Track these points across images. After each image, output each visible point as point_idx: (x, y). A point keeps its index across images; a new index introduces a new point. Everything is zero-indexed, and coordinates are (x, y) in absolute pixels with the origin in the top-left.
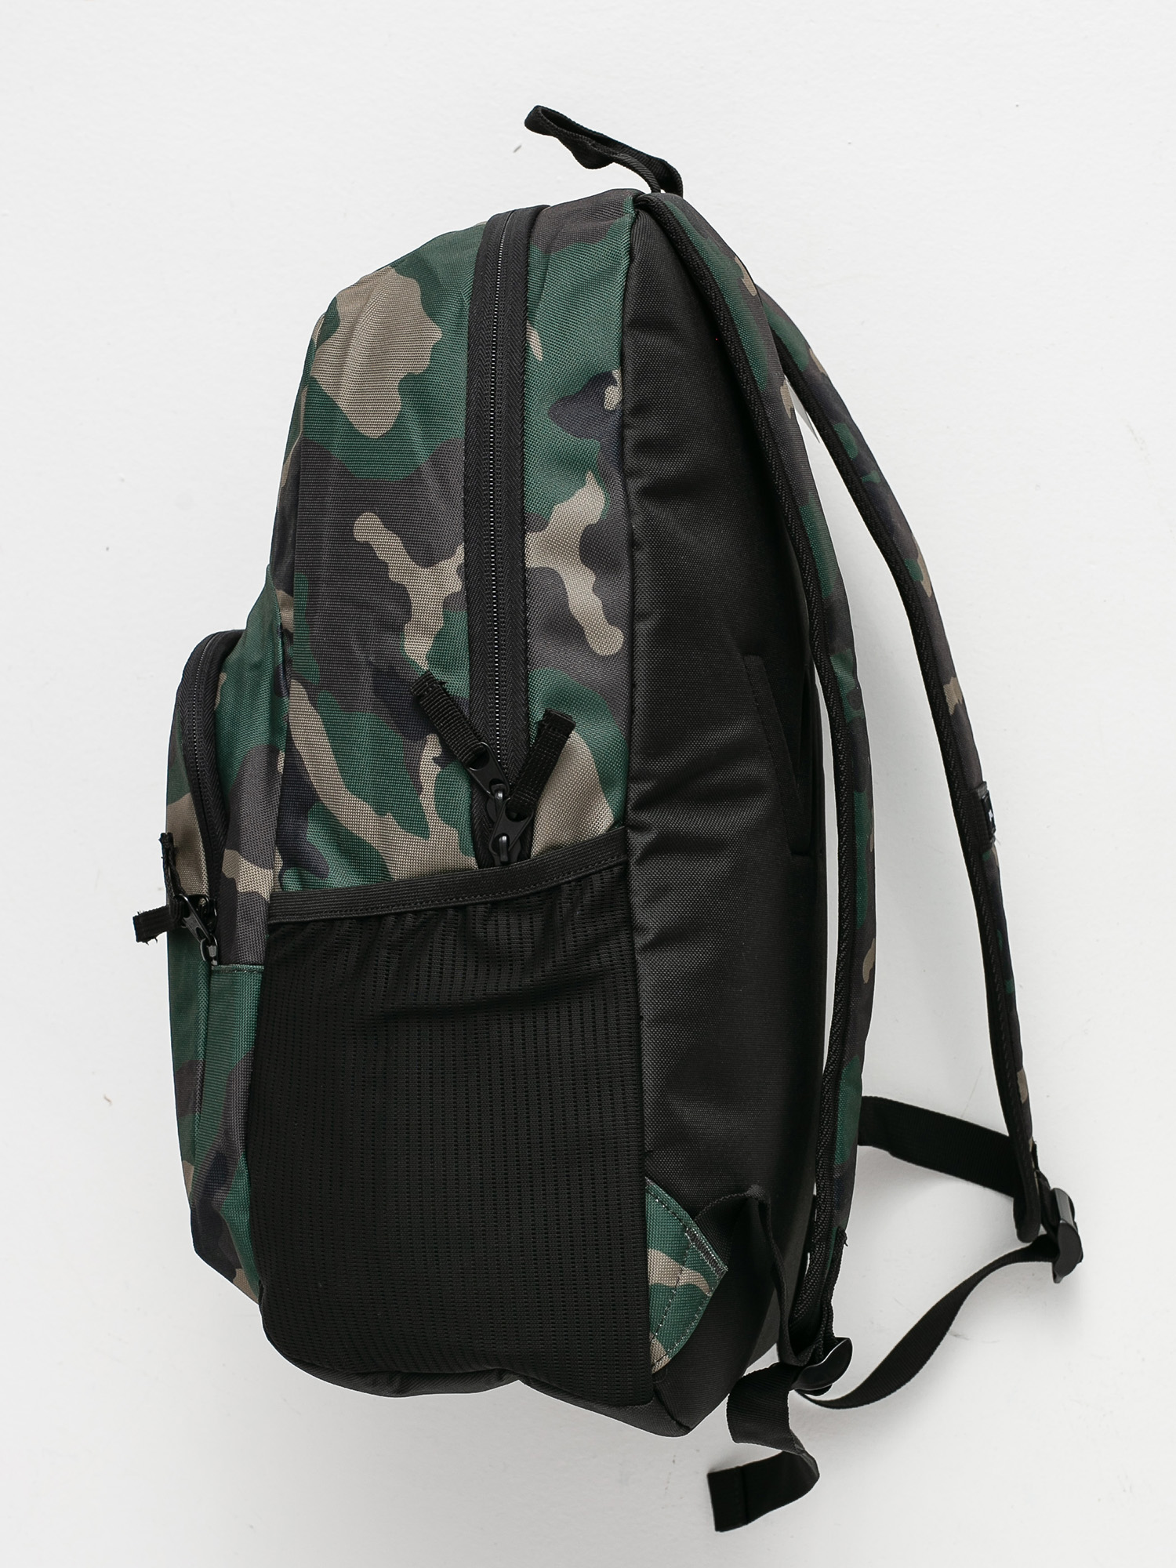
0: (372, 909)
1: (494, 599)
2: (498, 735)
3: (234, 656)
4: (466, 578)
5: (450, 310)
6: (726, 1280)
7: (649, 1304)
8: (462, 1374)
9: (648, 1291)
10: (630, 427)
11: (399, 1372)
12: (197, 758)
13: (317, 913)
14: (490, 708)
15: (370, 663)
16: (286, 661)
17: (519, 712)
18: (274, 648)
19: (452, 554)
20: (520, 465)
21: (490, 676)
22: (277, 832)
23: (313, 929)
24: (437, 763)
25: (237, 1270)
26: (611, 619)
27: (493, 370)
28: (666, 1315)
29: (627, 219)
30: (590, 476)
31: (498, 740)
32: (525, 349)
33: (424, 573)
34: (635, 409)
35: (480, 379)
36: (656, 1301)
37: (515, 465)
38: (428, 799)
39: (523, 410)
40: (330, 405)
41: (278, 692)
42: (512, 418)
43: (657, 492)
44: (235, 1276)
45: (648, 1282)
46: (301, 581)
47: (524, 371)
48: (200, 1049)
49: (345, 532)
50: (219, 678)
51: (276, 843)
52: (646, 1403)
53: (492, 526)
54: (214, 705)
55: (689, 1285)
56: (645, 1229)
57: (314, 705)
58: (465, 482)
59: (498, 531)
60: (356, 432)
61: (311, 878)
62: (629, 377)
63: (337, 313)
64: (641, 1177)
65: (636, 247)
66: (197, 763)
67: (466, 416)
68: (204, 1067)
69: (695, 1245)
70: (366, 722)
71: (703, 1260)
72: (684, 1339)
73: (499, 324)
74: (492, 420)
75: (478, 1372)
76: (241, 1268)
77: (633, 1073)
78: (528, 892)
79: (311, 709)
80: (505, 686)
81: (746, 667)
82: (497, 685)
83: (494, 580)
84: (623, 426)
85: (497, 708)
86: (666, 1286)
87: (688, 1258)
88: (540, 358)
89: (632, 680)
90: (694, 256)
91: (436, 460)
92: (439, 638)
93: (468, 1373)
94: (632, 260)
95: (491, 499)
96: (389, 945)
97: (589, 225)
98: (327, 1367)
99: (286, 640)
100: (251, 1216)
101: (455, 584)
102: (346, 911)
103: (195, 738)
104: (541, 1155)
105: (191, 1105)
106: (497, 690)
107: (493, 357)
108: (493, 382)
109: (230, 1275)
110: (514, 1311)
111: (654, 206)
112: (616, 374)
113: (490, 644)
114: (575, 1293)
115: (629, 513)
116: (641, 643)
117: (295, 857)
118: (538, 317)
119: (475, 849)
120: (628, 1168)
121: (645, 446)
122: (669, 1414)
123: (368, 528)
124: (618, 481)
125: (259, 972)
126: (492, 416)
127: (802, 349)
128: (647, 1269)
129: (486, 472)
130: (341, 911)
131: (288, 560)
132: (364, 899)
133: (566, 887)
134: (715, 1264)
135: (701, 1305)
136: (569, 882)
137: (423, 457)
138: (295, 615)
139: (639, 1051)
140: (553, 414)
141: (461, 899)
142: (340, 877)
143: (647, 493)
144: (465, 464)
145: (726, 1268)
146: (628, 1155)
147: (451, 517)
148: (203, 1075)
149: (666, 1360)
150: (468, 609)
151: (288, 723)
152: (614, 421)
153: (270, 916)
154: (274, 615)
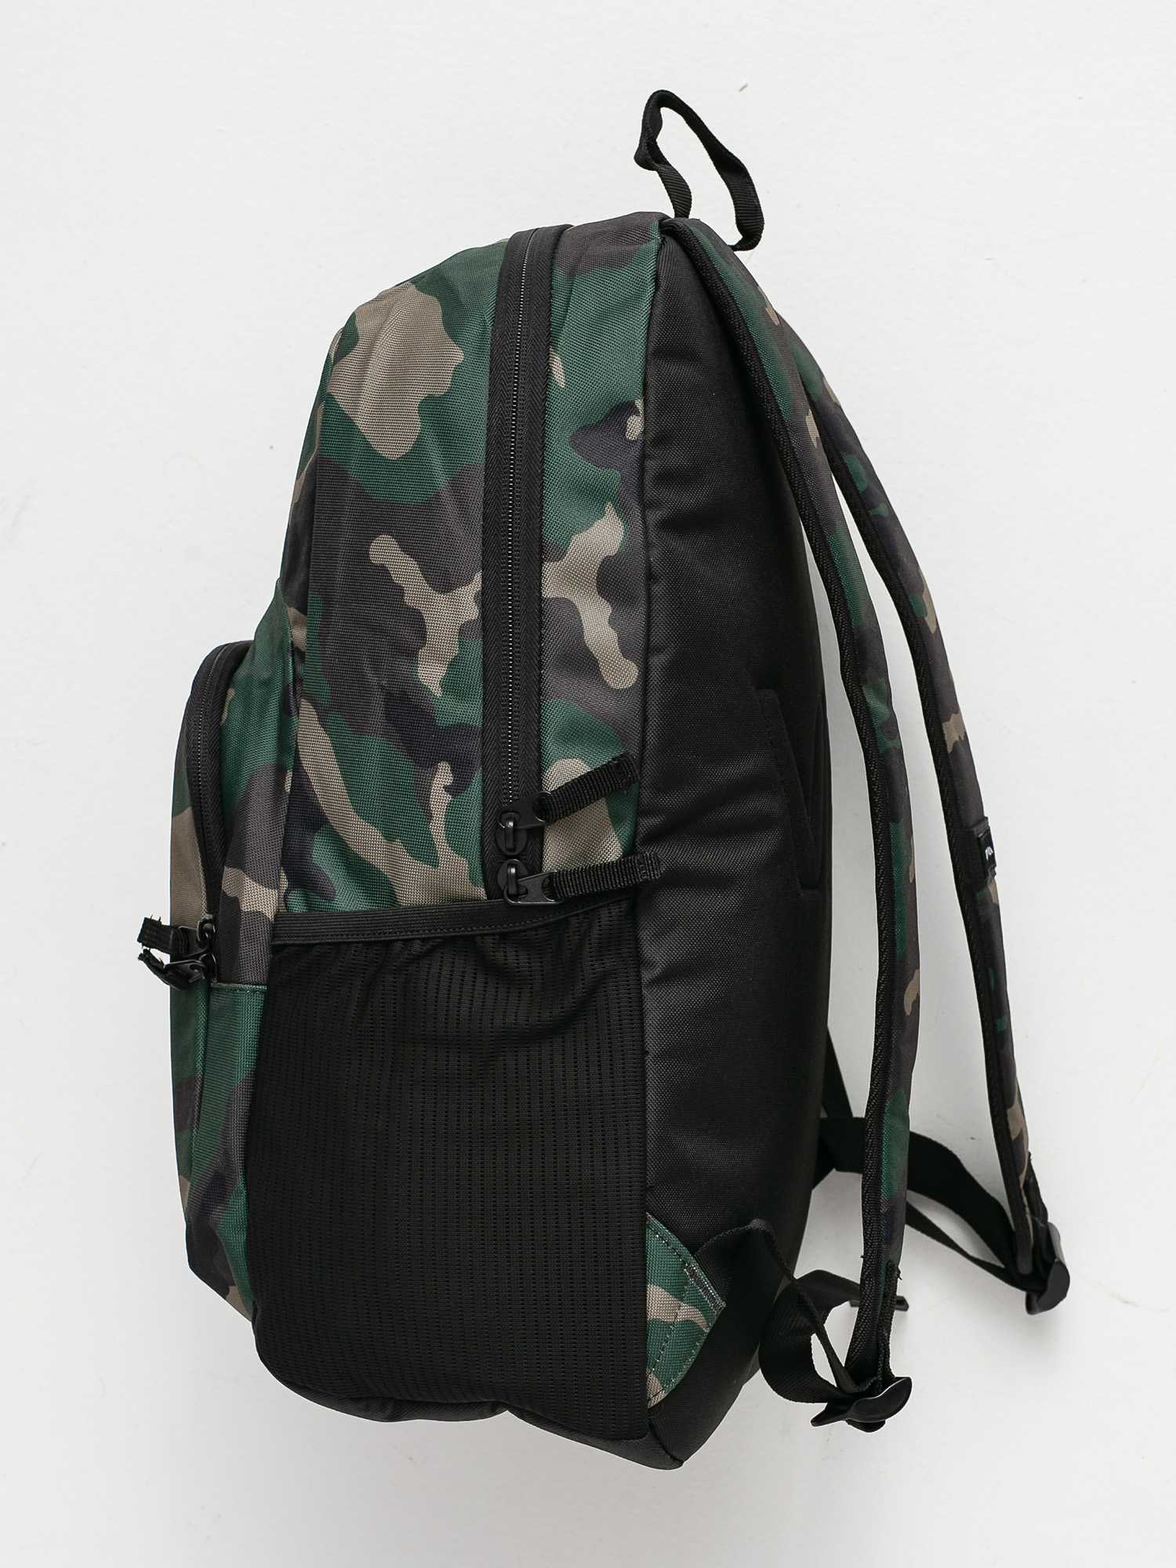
0: (379, 934)
1: (510, 628)
2: (510, 766)
3: (242, 673)
4: (483, 606)
5: (472, 331)
6: (724, 1315)
7: (646, 1339)
8: (455, 1404)
9: (646, 1326)
10: (650, 457)
11: (392, 1398)
12: (199, 773)
13: (323, 936)
14: (503, 738)
15: (383, 688)
16: (297, 680)
17: (532, 743)
18: (284, 666)
19: (469, 581)
20: (539, 493)
21: (503, 705)
22: (282, 852)
23: (319, 952)
24: (448, 792)
25: (230, 1287)
26: (626, 652)
27: (515, 395)
28: (663, 1350)
29: (653, 245)
30: (609, 507)
31: (510, 771)
32: (548, 375)
33: (440, 598)
34: (657, 439)
35: (501, 404)
36: (653, 1337)
37: (534, 492)
38: (438, 828)
39: (543, 437)
40: (348, 424)
41: (286, 712)
42: (534, 445)
43: (676, 524)
44: (228, 1294)
45: (646, 1317)
46: (314, 599)
47: (546, 397)
48: (199, 1066)
49: (361, 554)
50: (227, 694)
51: (282, 863)
52: (641, 1438)
53: (510, 554)
54: (221, 720)
55: (687, 1321)
56: (645, 1265)
57: (323, 726)
58: (484, 508)
59: (516, 560)
60: (375, 453)
61: (318, 900)
62: (651, 407)
63: (356, 329)
64: (642, 1213)
65: (662, 275)
66: (200, 777)
67: (487, 442)
68: (203, 1084)
69: (695, 1281)
70: (375, 746)
71: (701, 1296)
72: (680, 1375)
73: (522, 349)
74: (512, 446)
75: (472, 1403)
76: (234, 1285)
77: (638, 1109)
78: (536, 925)
79: (321, 730)
80: (518, 716)
81: (760, 702)
82: (510, 715)
83: (510, 609)
84: (644, 457)
85: (510, 739)
86: (664, 1322)
87: (686, 1295)
88: (562, 384)
89: (645, 714)
90: (719, 284)
91: (456, 485)
92: (453, 665)
93: (461, 1403)
94: (657, 287)
95: (510, 527)
96: (395, 970)
97: (615, 249)
98: (321, 1390)
99: (297, 658)
100: (248, 1237)
101: (471, 611)
102: (353, 935)
103: (199, 752)
104: (542, 1189)
105: (189, 1121)
106: (510, 720)
107: (515, 382)
108: (514, 407)
109: (223, 1292)
110: (512, 1342)
111: (680, 232)
112: (639, 404)
113: (504, 673)
114: (573, 1326)
115: (647, 545)
116: (655, 676)
117: (302, 877)
118: (561, 343)
119: (485, 880)
120: (630, 1204)
121: (666, 478)
122: (664, 1448)
123: (384, 550)
124: (638, 514)
125: (262, 992)
126: (512, 442)
127: (816, 378)
128: (646, 1305)
129: (505, 499)
130: (347, 935)
131: (300, 577)
132: (371, 924)
133: (574, 920)
134: (713, 1299)
135: (698, 1341)
136: (577, 915)
137: (442, 481)
138: (307, 635)
139: (644, 1085)
140: (575, 443)
141: (469, 929)
142: (347, 899)
143: (666, 525)
144: (485, 490)
145: (724, 1304)
146: (630, 1191)
147: (468, 544)
148: (201, 1092)
149: (662, 1395)
150: (484, 637)
151: (297, 743)
152: (634, 452)
153: (274, 936)
154: (284, 632)
